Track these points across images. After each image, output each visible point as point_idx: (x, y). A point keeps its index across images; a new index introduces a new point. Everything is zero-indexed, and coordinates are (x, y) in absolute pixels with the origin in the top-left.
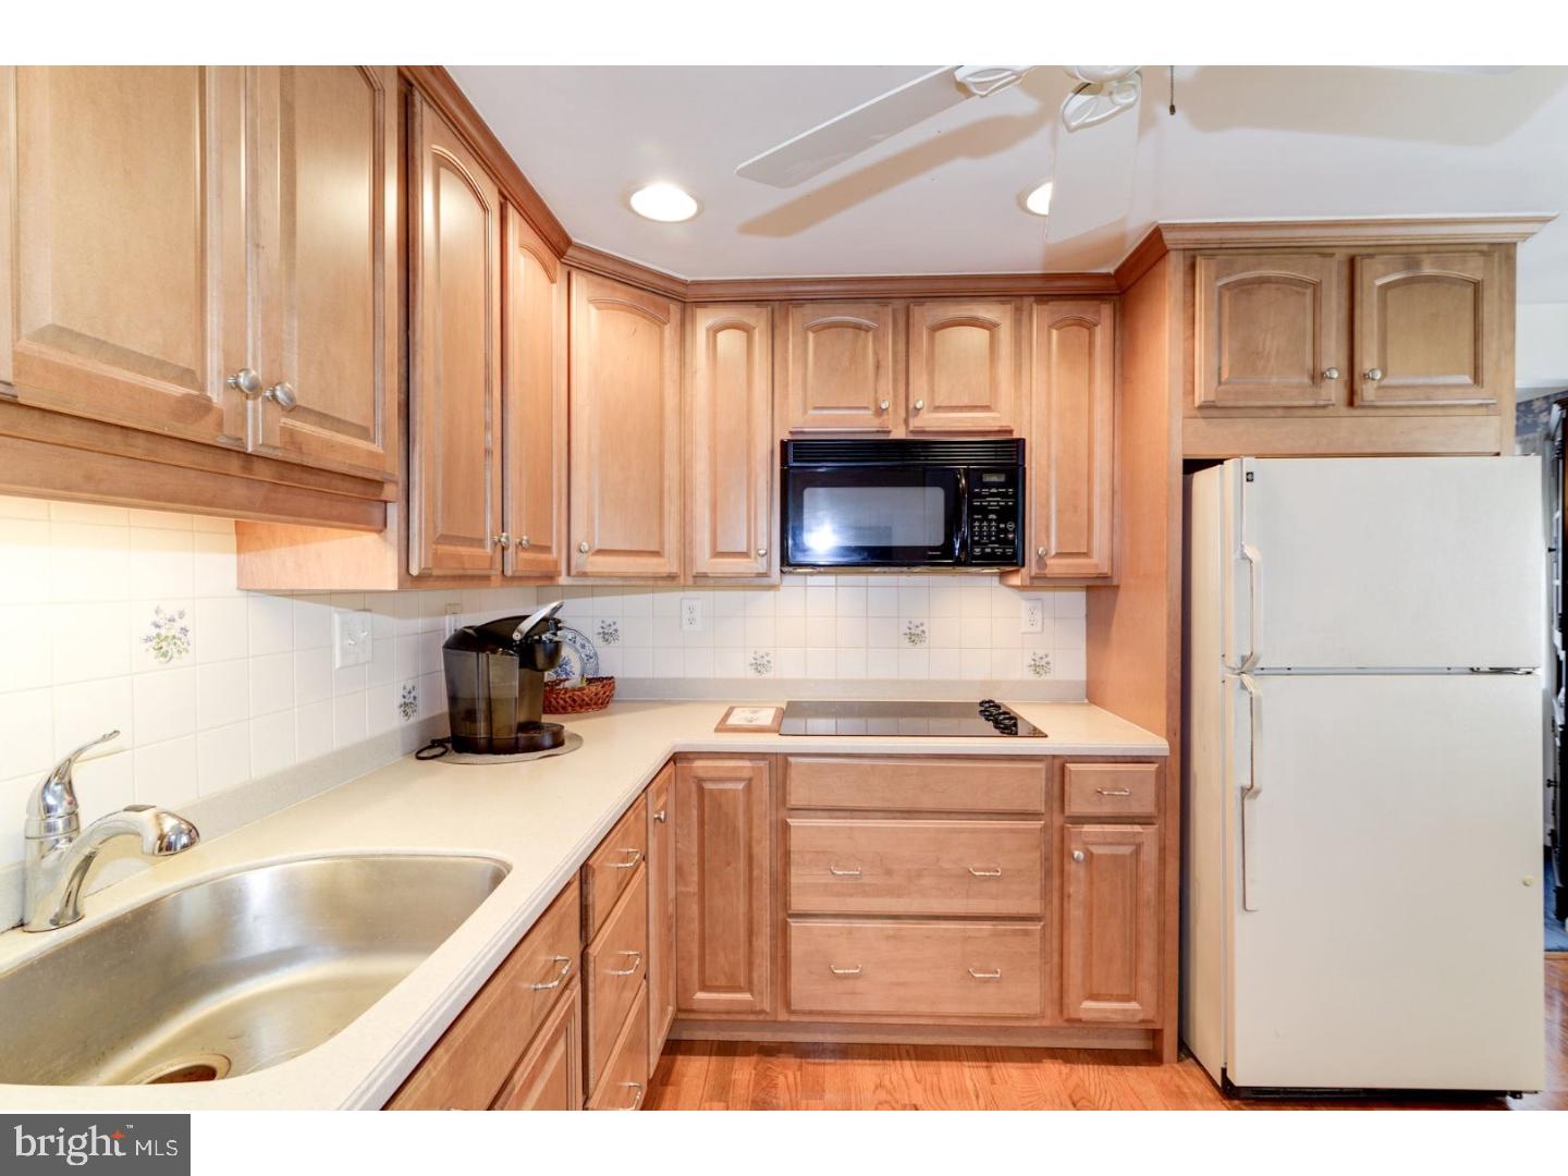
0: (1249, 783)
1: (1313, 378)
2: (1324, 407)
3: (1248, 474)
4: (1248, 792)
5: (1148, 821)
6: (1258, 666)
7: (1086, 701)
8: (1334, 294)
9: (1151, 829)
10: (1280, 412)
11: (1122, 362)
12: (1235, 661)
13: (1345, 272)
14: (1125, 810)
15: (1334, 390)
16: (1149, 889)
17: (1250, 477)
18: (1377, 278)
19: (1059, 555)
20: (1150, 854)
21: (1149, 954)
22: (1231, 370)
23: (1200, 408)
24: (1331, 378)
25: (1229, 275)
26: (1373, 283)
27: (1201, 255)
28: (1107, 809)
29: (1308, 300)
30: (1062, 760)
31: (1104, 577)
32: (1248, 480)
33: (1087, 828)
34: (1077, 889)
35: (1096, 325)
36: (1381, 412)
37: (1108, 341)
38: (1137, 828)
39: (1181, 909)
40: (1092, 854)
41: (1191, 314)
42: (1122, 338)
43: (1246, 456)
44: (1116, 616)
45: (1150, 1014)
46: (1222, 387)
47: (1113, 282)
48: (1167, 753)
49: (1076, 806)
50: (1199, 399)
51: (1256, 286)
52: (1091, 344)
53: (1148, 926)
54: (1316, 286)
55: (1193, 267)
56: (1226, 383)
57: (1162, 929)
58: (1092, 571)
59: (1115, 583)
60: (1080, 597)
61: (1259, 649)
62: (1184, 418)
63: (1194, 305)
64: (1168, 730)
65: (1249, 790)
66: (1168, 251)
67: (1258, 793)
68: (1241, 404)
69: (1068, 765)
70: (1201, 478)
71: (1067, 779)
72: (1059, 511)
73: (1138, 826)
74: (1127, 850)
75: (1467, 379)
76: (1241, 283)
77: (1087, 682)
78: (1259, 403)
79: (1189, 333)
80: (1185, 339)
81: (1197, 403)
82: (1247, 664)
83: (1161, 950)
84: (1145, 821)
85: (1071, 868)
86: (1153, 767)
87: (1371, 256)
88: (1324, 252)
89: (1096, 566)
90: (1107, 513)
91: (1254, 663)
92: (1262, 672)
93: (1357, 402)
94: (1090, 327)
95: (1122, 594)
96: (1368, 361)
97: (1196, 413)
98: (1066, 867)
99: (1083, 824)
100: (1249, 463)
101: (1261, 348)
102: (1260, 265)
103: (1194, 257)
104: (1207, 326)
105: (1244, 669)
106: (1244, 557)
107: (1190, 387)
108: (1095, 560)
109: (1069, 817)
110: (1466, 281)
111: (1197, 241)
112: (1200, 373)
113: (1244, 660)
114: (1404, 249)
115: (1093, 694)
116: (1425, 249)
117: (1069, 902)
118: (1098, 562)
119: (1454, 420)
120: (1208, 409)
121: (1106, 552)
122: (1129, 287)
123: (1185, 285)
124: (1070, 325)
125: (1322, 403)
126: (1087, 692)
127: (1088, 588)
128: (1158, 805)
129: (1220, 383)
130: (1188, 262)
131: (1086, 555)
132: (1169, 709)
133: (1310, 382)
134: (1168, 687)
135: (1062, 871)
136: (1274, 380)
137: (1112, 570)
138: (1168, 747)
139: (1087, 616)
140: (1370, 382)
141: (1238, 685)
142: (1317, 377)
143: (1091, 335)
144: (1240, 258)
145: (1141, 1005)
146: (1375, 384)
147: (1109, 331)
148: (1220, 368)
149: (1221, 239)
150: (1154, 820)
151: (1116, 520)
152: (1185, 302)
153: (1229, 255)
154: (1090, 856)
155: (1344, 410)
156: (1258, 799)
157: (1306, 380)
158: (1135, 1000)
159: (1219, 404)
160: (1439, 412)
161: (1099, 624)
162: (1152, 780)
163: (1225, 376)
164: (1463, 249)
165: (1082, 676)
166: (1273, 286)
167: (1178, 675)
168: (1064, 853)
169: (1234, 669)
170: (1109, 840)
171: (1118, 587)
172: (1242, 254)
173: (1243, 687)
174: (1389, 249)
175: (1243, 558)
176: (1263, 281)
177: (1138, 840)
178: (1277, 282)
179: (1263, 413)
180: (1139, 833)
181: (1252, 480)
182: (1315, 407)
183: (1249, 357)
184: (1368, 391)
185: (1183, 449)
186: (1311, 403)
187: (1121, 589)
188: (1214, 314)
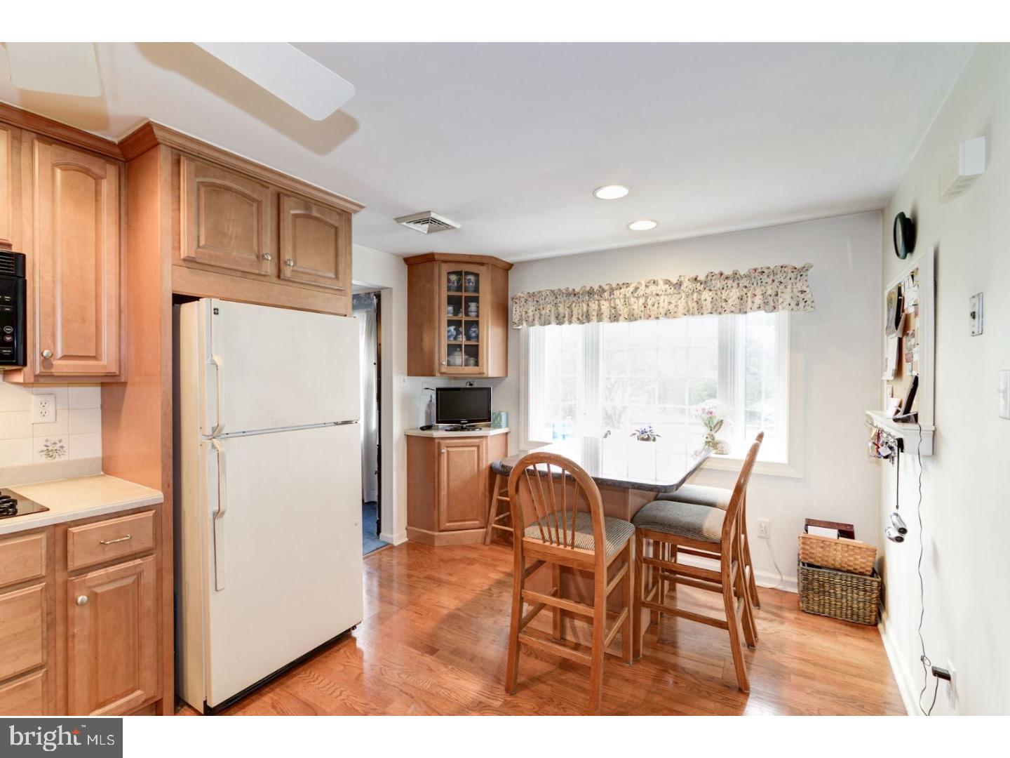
0: (218, 508)
1: (258, 257)
2: (265, 276)
3: (215, 309)
4: (218, 514)
5: (148, 553)
6: (223, 432)
7: (102, 473)
8: (269, 210)
9: (150, 559)
10: (239, 274)
11: (127, 214)
12: (209, 431)
13: (275, 200)
14: (126, 551)
15: (269, 267)
16: (148, 603)
17: (216, 311)
18: (291, 209)
19: (65, 357)
20: (149, 577)
21: (149, 650)
22: (206, 240)
23: (184, 260)
24: (268, 260)
25: (205, 177)
26: (289, 213)
27: (184, 155)
28: (110, 555)
29: (255, 210)
30: (64, 527)
31: (113, 376)
32: (215, 313)
33: (91, 575)
34: (81, 629)
35: (102, 178)
36: (294, 285)
37: (114, 194)
38: (138, 561)
39: (175, 607)
40: (96, 594)
41: (177, 193)
42: (127, 197)
43: (214, 297)
44: (125, 405)
45: (151, 693)
46: (199, 250)
47: (117, 151)
48: (163, 501)
49: (77, 562)
50: (184, 253)
51: (222, 190)
52: (97, 193)
53: (148, 629)
54: (259, 203)
55: (178, 162)
56: (202, 247)
57: (160, 628)
58: (102, 371)
59: (123, 380)
60: (97, 391)
61: (222, 422)
62: (173, 265)
63: (179, 189)
64: (163, 486)
65: (218, 513)
66: (159, 144)
67: (223, 513)
68: (213, 263)
69: (70, 529)
70: (186, 308)
71: (70, 541)
72: (65, 322)
73: (139, 560)
74: (129, 581)
75: (332, 275)
76: (213, 185)
77: (103, 458)
78: (225, 265)
79: (176, 207)
80: (173, 210)
81: (182, 257)
82: (216, 432)
83: (159, 641)
84: (144, 554)
85: (75, 612)
86: (151, 513)
87: (289, 196)
88: (264, 184)
89: (105, 367)
90: (114, 327)
91: (220, 431)
92: (227, 436)
93: (282, 277)
94: (98, 179)
95: (129, 388)
96: (287, 255)
97: (182, 263)
98: (70, 613)
99: (88, 572)
100: (216, 303)
101: (226, 230)
102: (224, 178)
103: (180, 156)
104: (189, 205)
105: (214, 435)
106: (214, 364)
107: (177, 244)
108: (104, 361)
109: (72, 571)
110: (332, 226)
111: (180, 145)
112: (184, 235)
113: (214, 429)
114: (305, 198)
115: (107, 467)
116: (314, 202)
117: (73, 641)
118: (107, 362)
119: (328, 295)
120: (190, 262)
121: (114, 356)
122: (132, 159)
123: (172, 173)
124: (75, 170)
125: (263, 273)
126: (103, 466)
127: (103, 385)
128: (155, 539)
129: (199, 246)
130: (176, 157)
131: (95, 358)
132: (164, 469)
133: (256, 259)
134: (162, 452)
135: (66, 618)
136: (235, 253)
137: (120, 370)
138: (162, 496)
139: (101, 406)
140: (288, 268)
141: (210, 447)
142: (260, 257)
143: (98, 185)
144: (212, 169)
145: (144, 689)
146: (291, 269)
147: (114, 186)
148: (198, 237)
149: (198, 151)
150: (153, 552)
151: (123, 333)
152: (172, 185)
153: (207, 164)
154: (94, 597)
155: (275, 280)
156: (224, 517)
157: (254, 257)
158: (139, 689)
159: (198, 260)
160: (322, 290)
161: (111, 412)
162: (150, 524)
163: (202, 243)
164: (331, 208)
165: (99, 454)
166: (234, 194)
167: (171, 444)
168: (68, 601)
169: (208, 436)
170: (112, 578)
171: (125, 384)
172: (214, 167)
173: (213, 446)
174: (298, 196)
175: (212, 364)
176: (228, 189)
177: (139, 570)
178: (236, 192)
179: (229, 272)
180: (140, 564)
181: (217, 314)
182: (259, 275)
183: (218, 233)
184: (287, 272)
185: (172, 286)
186: (257, 272)
187: (128, 384)
188: (194, 199)
